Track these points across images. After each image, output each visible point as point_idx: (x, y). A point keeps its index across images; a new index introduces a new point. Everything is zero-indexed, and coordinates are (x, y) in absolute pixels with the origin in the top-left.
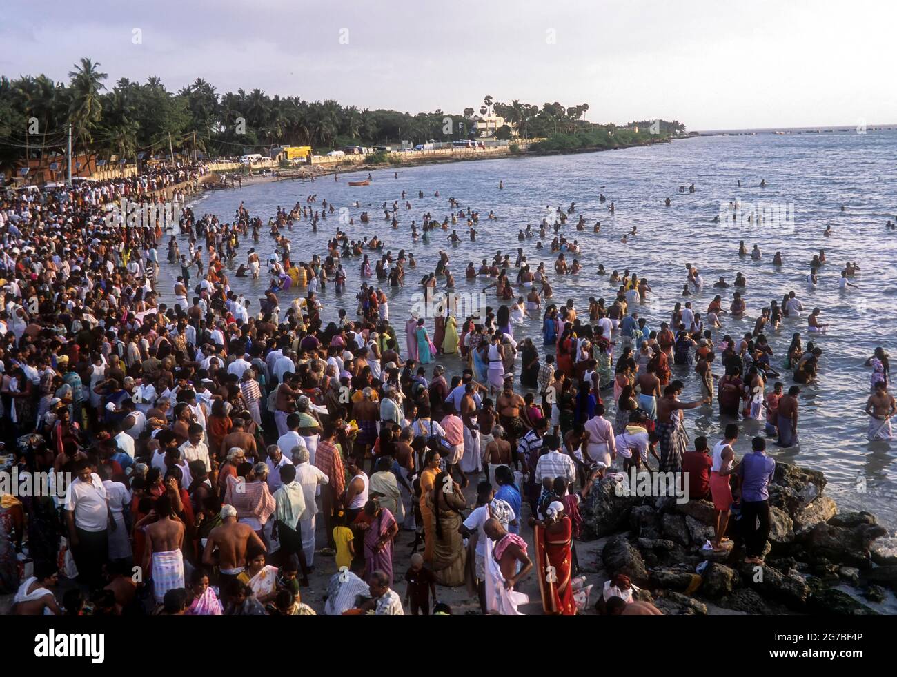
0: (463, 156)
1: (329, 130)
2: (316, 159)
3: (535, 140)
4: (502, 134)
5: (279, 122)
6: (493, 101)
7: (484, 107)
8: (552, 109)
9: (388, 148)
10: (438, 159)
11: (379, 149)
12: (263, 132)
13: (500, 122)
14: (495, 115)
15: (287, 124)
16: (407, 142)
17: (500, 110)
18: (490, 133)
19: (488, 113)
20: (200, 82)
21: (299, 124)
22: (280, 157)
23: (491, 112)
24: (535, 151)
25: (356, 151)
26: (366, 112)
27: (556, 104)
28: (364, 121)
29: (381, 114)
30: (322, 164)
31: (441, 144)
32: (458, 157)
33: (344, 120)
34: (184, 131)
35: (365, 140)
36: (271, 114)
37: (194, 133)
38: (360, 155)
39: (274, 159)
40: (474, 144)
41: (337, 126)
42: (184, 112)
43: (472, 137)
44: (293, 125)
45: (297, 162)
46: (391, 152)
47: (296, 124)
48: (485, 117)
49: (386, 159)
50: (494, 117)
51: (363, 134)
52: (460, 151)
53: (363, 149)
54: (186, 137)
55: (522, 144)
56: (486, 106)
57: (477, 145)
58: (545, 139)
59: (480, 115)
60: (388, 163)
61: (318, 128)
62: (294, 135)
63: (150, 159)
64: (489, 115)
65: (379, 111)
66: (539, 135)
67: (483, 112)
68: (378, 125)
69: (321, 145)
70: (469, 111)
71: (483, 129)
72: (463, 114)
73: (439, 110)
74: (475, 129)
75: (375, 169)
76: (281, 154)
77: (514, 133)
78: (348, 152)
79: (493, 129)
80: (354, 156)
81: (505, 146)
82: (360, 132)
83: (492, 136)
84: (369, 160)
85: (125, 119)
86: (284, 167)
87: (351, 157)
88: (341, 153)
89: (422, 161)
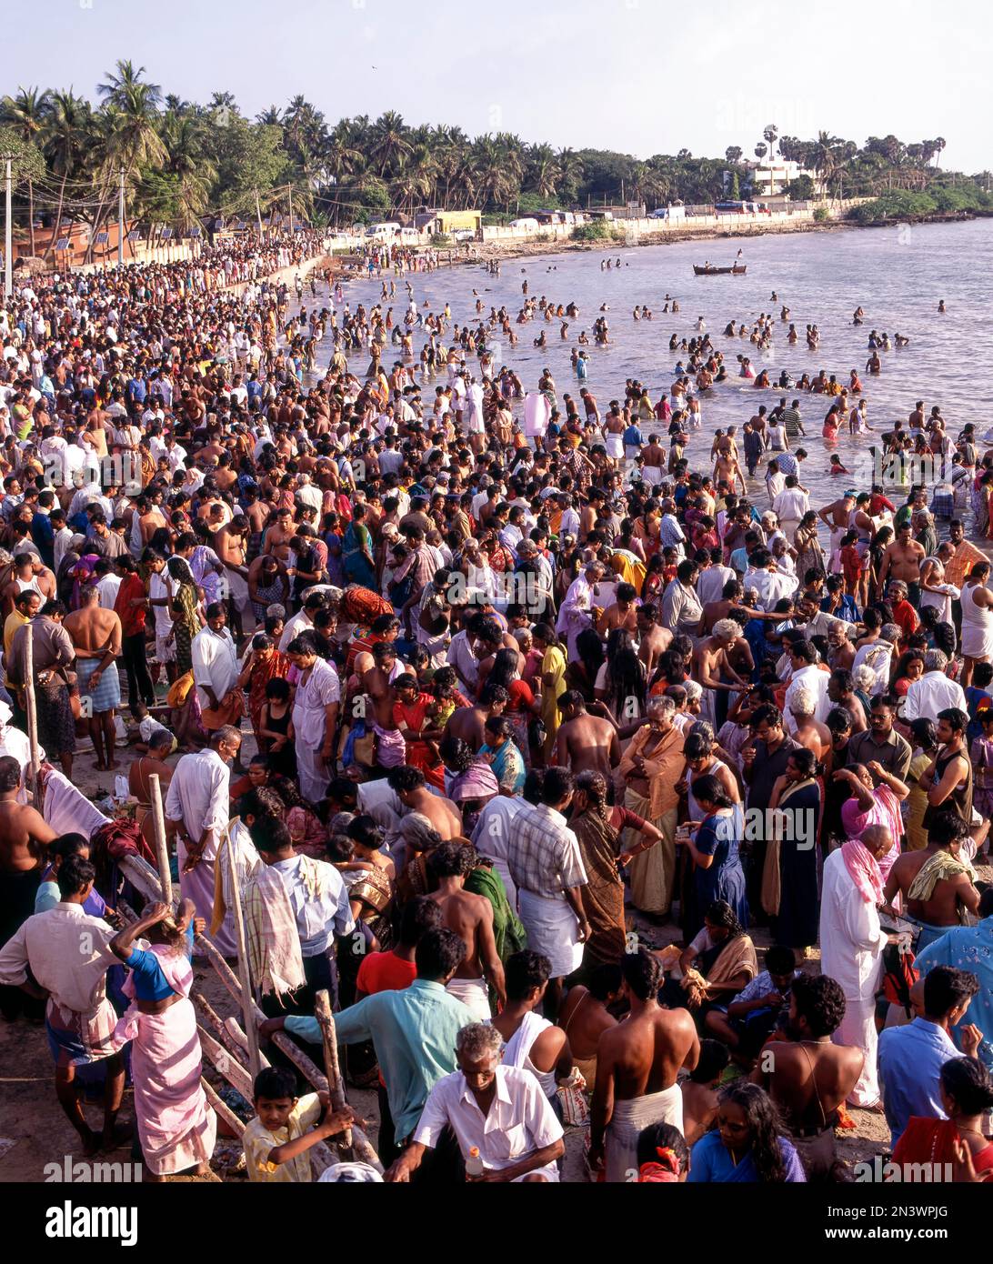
0: (734, 229)
1: (506, 183)
2: (491, 233)
3: (857, 201)
4: (798, 191)
5: (425, 170)
6: (779, 135)
7: (762, 145)
8: (882, 148)
9: (608, 215)
10: (692, 233)
11: (593, 215)
12: (400, 186)
13: (792, 171)
14: (782, 157)
15: (438, 171)
16: (637, 204)
17: (791, 150)
18: (778, 189)
19: (768, 155)
20: (299, 102)
21: (459, 172)
22: (429, 229)
23: (775, 154)
24: (856, 219)
25: (555, 218)
26: (567, 154)
27: (891, 139)
28: (564, 168)
29: (589, 157)
30: (501, 240)
31: (696, 208)
32: (726, 229)
33: (531, 167)
34: (275, 184)
35: (568, 201)
36: (412, 156)
37: (290, 187)
38: (562, 227)
39: (421, 231)
40: (750, 209)
41: (519, 178)
42: (274, 152)
43: (746, 196)
44: (447, 173)
45: (460, 236)
46: (613, 222)
47: (453, 172)
48: (764, 162)
49: (607, 233)
50: (779, 160)
51: (562, 190)
52: (729, 221)
53: (568, 215)
54: (277, 193)
55: (835, 208)
56: (767, 143)
57: (756, 209)
58: (873, 199)
59: (754, 159)
60: (610, 240)
61: (490, 180)
62: (451, 191)
63: (217, 231)
64: (772, 159)
65: (585, 152)
66: (862, 193)
67: (760, 153)
68: (586, 177)
69: (496, 208)
70: (734, 152)
71: (766, 182)
72: (724, 157)
73: (685, 151)
74: (752, 182)
75: (588, 249)
76: (431, 223)
77: (818, 188)
78: (543, 219)
79: (781, 182)
80: (555, 227)
81: (805, 214)
82: (556, 187)
83: (784, 193)
84: (578, 234)
85: (190, 162)
86: (438, 245)
87: (547, 229)
88: (532, 222)
89: (667, 238)
